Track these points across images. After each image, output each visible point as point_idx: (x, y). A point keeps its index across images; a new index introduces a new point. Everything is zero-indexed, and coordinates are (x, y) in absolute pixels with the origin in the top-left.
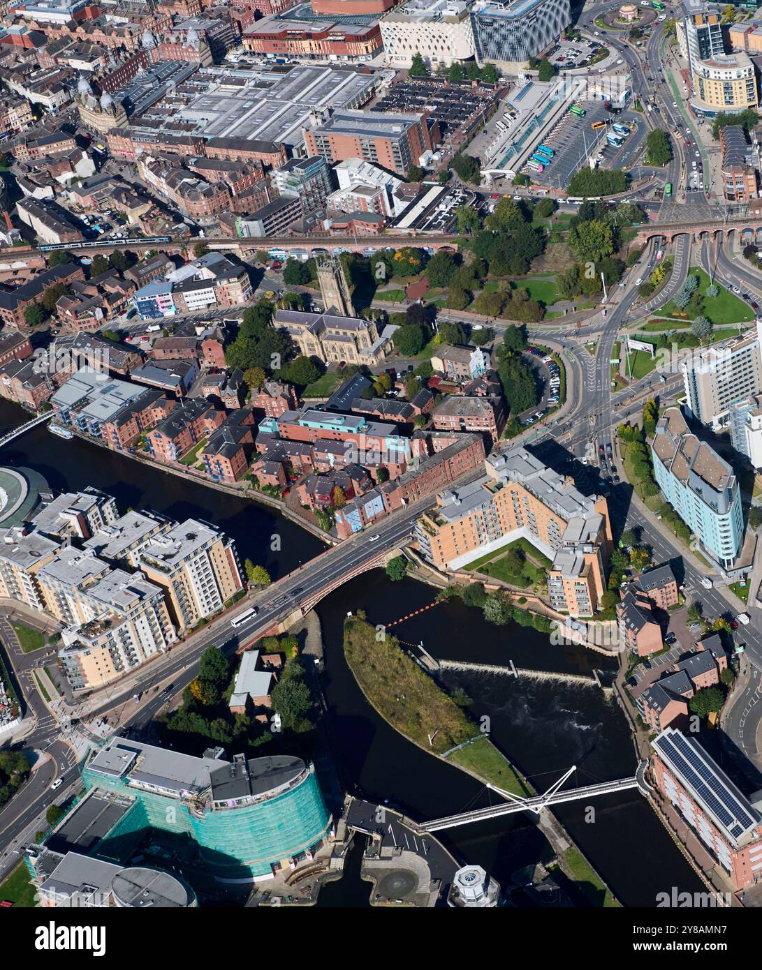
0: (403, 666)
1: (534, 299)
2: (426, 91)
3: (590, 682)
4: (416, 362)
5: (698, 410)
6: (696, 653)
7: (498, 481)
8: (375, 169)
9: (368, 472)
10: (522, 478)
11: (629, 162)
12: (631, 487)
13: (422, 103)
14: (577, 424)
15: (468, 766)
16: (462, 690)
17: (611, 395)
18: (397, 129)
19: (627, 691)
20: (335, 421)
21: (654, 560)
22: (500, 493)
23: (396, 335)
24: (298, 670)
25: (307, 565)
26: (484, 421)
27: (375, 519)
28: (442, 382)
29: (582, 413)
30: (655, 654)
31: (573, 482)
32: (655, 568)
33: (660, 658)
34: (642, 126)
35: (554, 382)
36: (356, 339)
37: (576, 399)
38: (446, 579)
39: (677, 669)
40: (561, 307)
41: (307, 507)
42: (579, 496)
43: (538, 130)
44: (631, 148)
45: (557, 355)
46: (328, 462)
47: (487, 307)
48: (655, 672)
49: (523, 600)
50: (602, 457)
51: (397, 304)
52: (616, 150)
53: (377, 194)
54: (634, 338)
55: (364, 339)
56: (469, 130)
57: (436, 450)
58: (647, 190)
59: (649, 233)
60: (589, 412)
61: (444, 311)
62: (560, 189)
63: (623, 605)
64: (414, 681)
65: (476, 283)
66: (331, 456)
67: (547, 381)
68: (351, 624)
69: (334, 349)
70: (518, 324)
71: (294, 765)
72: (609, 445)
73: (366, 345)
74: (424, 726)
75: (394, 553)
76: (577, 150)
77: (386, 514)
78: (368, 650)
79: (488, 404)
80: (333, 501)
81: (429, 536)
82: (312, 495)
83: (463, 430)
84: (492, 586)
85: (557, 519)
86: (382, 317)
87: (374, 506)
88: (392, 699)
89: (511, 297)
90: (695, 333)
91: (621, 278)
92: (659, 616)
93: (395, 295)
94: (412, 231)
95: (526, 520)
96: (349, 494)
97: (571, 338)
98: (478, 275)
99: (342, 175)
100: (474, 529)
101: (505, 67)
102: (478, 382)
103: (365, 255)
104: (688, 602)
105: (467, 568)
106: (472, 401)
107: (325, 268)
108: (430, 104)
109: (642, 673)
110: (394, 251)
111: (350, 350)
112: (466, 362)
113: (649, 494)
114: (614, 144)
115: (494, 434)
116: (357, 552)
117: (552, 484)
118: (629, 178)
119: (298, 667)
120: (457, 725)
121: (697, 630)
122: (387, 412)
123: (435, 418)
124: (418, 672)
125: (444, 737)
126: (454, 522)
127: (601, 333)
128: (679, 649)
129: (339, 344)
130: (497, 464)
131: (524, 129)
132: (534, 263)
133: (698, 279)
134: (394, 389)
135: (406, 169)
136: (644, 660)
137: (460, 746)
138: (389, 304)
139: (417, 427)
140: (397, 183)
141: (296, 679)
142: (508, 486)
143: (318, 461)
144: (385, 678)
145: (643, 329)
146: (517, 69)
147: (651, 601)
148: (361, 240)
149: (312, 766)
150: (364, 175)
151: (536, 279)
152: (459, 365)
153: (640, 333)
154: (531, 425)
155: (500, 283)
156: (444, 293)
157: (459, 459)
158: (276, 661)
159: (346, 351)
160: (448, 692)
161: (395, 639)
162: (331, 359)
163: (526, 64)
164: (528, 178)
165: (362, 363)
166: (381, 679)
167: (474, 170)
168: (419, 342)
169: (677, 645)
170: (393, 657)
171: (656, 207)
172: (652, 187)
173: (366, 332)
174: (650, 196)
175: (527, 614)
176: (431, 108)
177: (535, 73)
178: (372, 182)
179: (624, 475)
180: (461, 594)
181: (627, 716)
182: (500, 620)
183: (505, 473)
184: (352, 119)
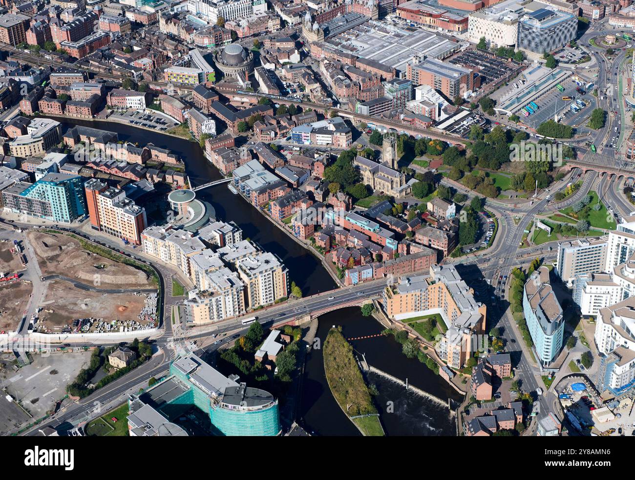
0: (350, 363)
1: (496, 185)
2: (481, 57)
3: (443, 403)
4: (420, 202)
5: (561, 272)
6: (507, 408)
7: (434, 279)
8: (437, 94)
9: (372, 254)
10: (447, 282)
11: (578, 123)
12: (509, 304)
13: (477, 64)
14: (493, 260)
15: (362, 428)
16: (375, 386)
17: (518, 249)
18: (456, 75)
19: (462, 416)
20: (364, 222)
21: (505, 348)
22: (432, 286)
23: (414, 185)
24: (295, 348)
25: (322, 294)
26: (441, 244)
27: (366, 280)
28: (429, 217)
29: (497, 256)
30: (486, 401)
31: (473, 292)
32: (504, 353)
33: (488, 404)
34: (593, 104)
35: (489, 234)
36: (392, 182)
37: (498, 246)
38: (390, 324)
39: (492, 413)
40: (511, 193)
41: (335, 263)
42: (473, 301)
43: (534, 93)
44: (582, 115)
45: (497, 219)
46: (354, 243)
47: (468, 183)
48: (482, 411)
49: (426, 348)
50: (499, 283)
51: (423, 169)
52: (574, 114)
53: (432, 107)
54: (543, 222)
55: (397, 183)
56: (496, 84)
57: (411, 253)
58: (582, 141)
59: (573, 165)
60: (502, 255)
61: (445, 178)
62: (534, 128)
63: (476, 368)
64: (352, 373)
65: (468, 168)
66: (356, 240)
67: (486, 232)
68: (332, 332)
69: (380, 183)
70: (481, 196)
71: (268, 398)
72: (506, 277)
73: (397, 186)
74: (348, 398)
75: (368, 301)
76: (551, 110)
77: (373, 279)
78: (336, 348)
79: (446, 236)
80: (348, 264)
81: (387, 298)
82: (338, 258)
83: (429, 246)
84: (412, 335)
85: (457, 310)
86: (411, 174)
87: (367, 273)
88: (337, 379)
89: (483, 180)
90: (577, 228)
91: (548, 186)
92: (495, 381)
93: (423, 164)
94: (444, 131)
95: (443, 305)
96: (358, 263)
97: (508, 212)
98: (470, 165)
99: (418, 93)
100: (413, 302)
101: (530, 54)
102: (447, 223)
103: (416, 138)
104: (516, 378)
105: (403, 321)
106: (438, 232)
107: (387, 140)
108: (481, 65)
109: (474, 409)
110: (431, 140)
111: (388, 187)
112: (445, 210)
113: (517, 311)
114: (574, 111)
115: (445, 253)
116: (350, 295)
117: (461, 290)
118: (574, 131)
119: (296, 346)
120: (365, 404)
121: (514, 395)
122: (394, 225)
123: (417, 235)
124: (357, 368)
125: (356, 408)
126: (403, 294)
127: (525, 214)
128: (500, 403)
129: (383, 181)
130: (435, 270)
131: (526, 91)
132: (503, 166)
133: (591, 198)
134: (403, 213)
135: (454, 97)
136: (479, 403)
137: (362, 416)
138: (419, 167)
139: (407, 237)
140: (446, 103)
141: (292, 352)
142: (438, 284)
143: (349, 240)
144: (338, 366)
145: (550, 218)
146: (535, 57)
147: (494, 371)
148: (416, 130)
149: (277, 401)
150: (429, 96)
151: (500, 174)
152: (441, 210)
153: (547, 219)
154: (468, 253)
155: (480, 171)
156: (449, 169)
157: (421, 261)
158: (288, 339)
159: (386, 187)
160: (368, 384)
161: (351, 347)
162: (378, 189)
163: (542, 55)
164: (519, 118)
165: (392, 195)
166: (336, 367)
167: (491, 107)
168: (425, 192)
169: (500, 400)
170: (347, 356)
171: (584, 151)
172: (586, 140)
173: (398, 180)
174: (582, 145)
175: (425, 356)
176: (481, 68)
177: (545, 61)
178: (433, 100)
179: (508, 296)
180: (395, 334)
181: (457, 430)
182: (410, 355)
183: (438, 276)
184: (434, 64)
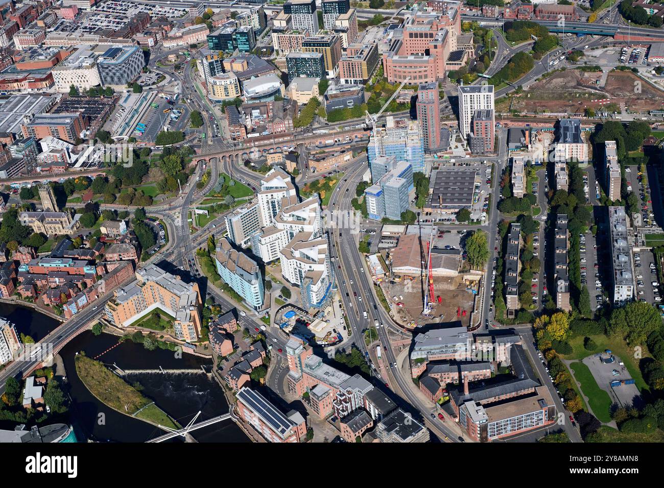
0: (107, 375)
1: (146, 195)
2: (79, 102)
3: (200, 372)
4: (93, 230)
5: (234, 238)
6: (250, 351)
7: (143, 281)
8: (60, 141)
9: (77, 285)
10: (154, 278)
11: (183, 127)
12: (206, 278)
13: (77, 108)
14: (176, 251)
15: (146, 419)
16: (138, 383)
17: (190, 236)
18: (68, 121)
19: (218, 373)
20: (57, 262)
21: (222, 311)
22: (144, 287)
23: (81, 218)
24: (55, 383)
25: (52, 333)
26: (132, 255)
27: (83, 307)
28: (107, 239)
29: (177, 246)
30: (230, 355)
31: (180, 278)
32: (224, 314)
33: (232, 356)
34: (187, 110)
35: (162, 233)
36: (61, 222)
37: (174, 240)
38: (122, 331)
39: (242, 359)
40: (160, 197)
41: (48, 305)
42: (184, 284)
43: (136, 116)
44: (182, 121)
45: (161, 220)
46: (55, 282)
47: (124, 201)
48: (231, 363)
49: (162, 337)
50: (190, 266)
51: (79, 204)
52: (176, 122)
53: (62, 152)
54: (197, 208)
55: (65, 222)
56: (102, 119)
57: (109, 271)
58: (194, 139)
59: (198, 159)
60: (181, 245)
61: (102, 205)
62: (151, 142)
63: (212, 333)
64: (114, 382)
65: (117, 190)
66: (57, 279)
67: (158, 233)
68: (78, 358)
69: (51, 228)
70: (141, 207)
71: (63, 428)
72: (193, 260)
73: (66, 225)
74: (122, 402)
75: (95, 322)
76: (157, 123)
77: (88, 304)
78: (89, 370)
79: (132, 246)
80: (61, 300)
81: (112, 311)
82: (50, 299)
83: (121, 259)
84: (146, 332)
85: (175, 296)
86: (73, 211)
87: (82, 301)
88: (105, 392)
89: (135, 195)
90: (227, 203)
91: (187, 182)
92: (229, 336)
93: (77, 200)
94: (82, 168)
95: (158, 299)
96: (69, 296)
97: (167, 212)
98: (118, 186)
99: (44, 145)
100: (134, 306)
101: (116, 88)
102: (125, 236)
103: (59, 182)
104: (242, 329)
105: (132, 325)
106: (124, 246)
107: (42, 189)
108: (81, 108)
109: (224, 364)
110: (74, 179)
111: (59, 228)
112: (118, 228)
113: (216, 280)
114: (175, 120)
115: (137, 260)
116: (77, 323)
117: (170, 280)
118: (184, 135)
119: (55, 381)
120: (138, 400)
121: (248, 341)
122: (82, 255)
123: (107, 256)
124: (115, 377)
125: (133, 406)
126: (124, 303)
127: (181, 208)
128: (241, 351)
129: (53, 225)
130: (142, 273)
131: (130, 116)
132: (144, 178)
133: (224, 178)
134: (83, 244)
135: (74, 140)
136: (225, 358)
137: (141, 410)
138: (75, 204)
139: (97, 261)
140: (71, 147)
141: (56, 387)
142: (148, 285)
143: (50, 282)
144: (99, 382)
145: (201, 204)
146: (122, 89)
147: (225, 330)
148: (57, 175)
149: (72, 428)
150: (54, 144)
151: (145, 186)
152: (115, 230)
153: (200, 206)
154: (153, 254)
155: (129, 189)
156: (101, 197)
157: (121, 274)
158: (43, 381)
159: (57, 228)
160: (131, 385)
161: (101, 363)
162: (50, 233)
163: (126, 86)
164: (135, 139)
165: (65, 233)
166: (97, 383)
167: (108, 138)
168: (93, 221)
169: (240, 349)
170: (102, 371)
171: (199, 147)
172: (196, 138)
173: (66, 219)
174: (195, 142)
175: (165, 343)
176: (82, 110)
177: (132, 89)
178: (59, 147)
179: (202, 273)
180: (131, 338)
181: (220, 385)
182: (152, 348)
183: (146, 277)
184: (45, 118)
